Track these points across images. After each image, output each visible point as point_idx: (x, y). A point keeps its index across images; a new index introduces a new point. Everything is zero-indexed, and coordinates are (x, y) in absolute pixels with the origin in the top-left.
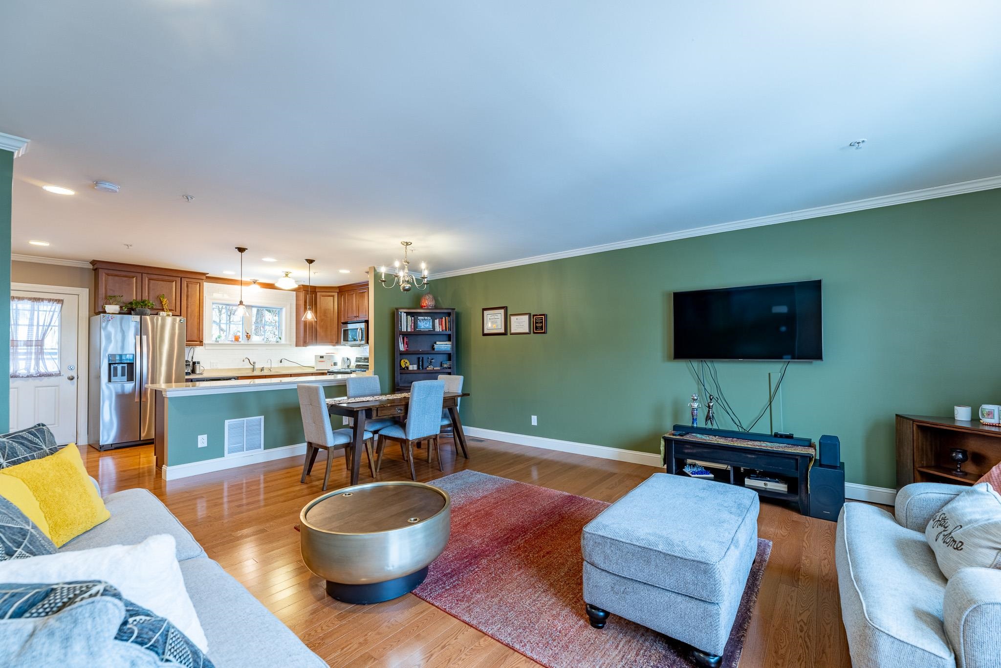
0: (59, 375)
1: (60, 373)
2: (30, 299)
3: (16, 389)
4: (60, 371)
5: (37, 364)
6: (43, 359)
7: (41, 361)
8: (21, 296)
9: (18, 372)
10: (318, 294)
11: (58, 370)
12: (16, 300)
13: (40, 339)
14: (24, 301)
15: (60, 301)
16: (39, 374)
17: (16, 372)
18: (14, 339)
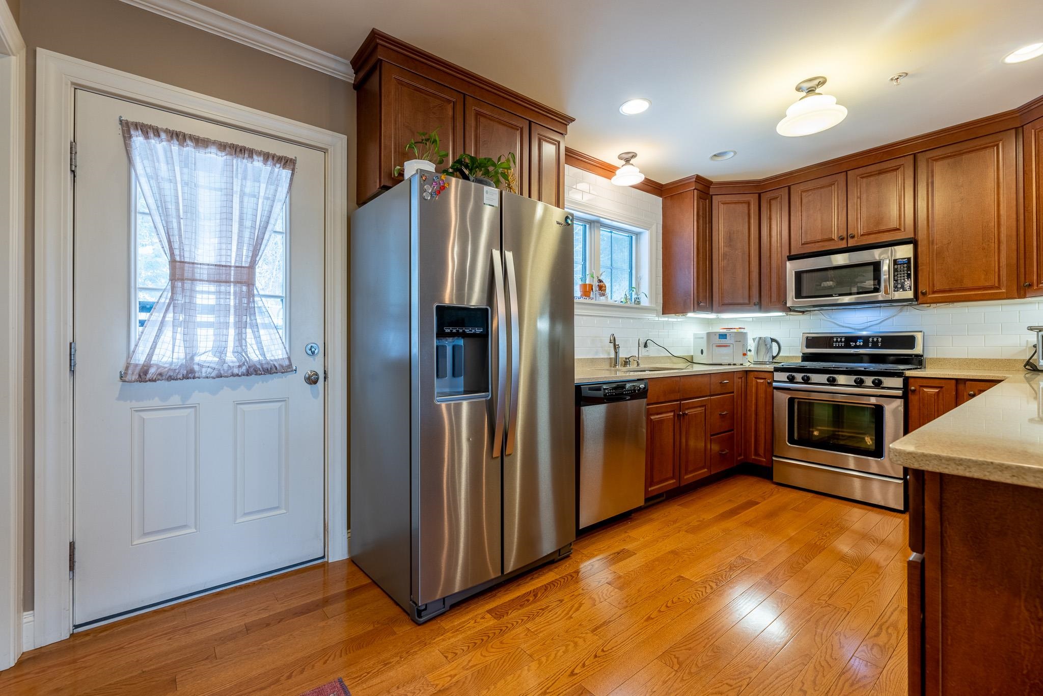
0: (287, 369)
1: (290, 365)
2: (223, 147)
3: (193, 410)
4: (289, 359)
5: (240, 339)
6: (255, 327)
7: (249, 331)
8: (202, 136)
9: (197, 359)
10: (716, 199)
11: (285, 356)
12: (189, 142)
13: (245, 263)
14: (209, 150)
15: (287, 162)
16: (244, 369)
17: (192, 358)
18: (187, 260)
